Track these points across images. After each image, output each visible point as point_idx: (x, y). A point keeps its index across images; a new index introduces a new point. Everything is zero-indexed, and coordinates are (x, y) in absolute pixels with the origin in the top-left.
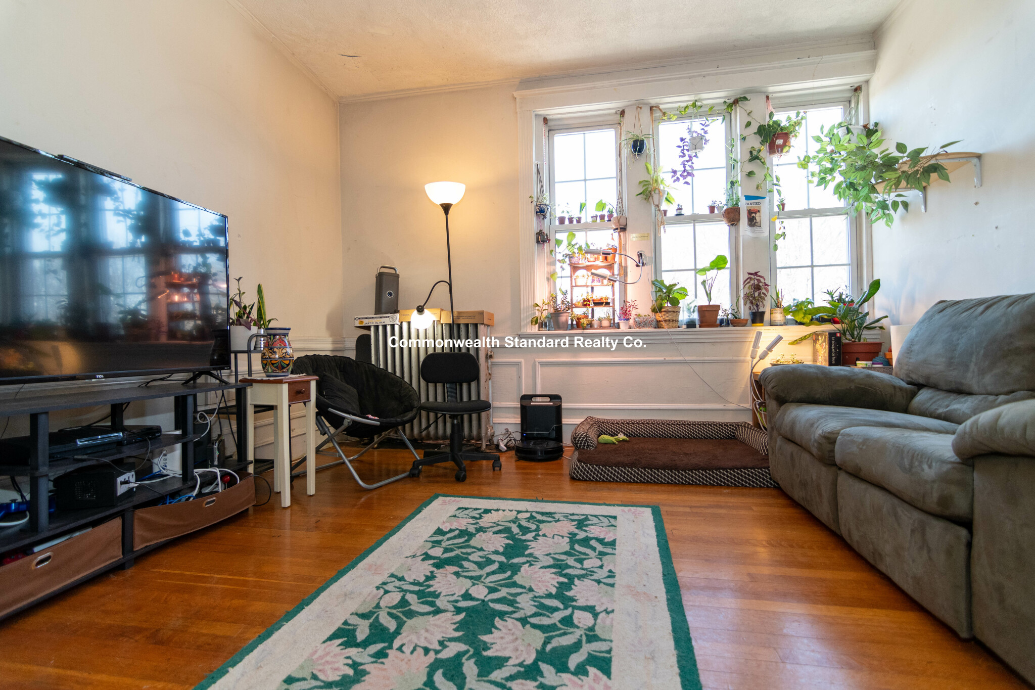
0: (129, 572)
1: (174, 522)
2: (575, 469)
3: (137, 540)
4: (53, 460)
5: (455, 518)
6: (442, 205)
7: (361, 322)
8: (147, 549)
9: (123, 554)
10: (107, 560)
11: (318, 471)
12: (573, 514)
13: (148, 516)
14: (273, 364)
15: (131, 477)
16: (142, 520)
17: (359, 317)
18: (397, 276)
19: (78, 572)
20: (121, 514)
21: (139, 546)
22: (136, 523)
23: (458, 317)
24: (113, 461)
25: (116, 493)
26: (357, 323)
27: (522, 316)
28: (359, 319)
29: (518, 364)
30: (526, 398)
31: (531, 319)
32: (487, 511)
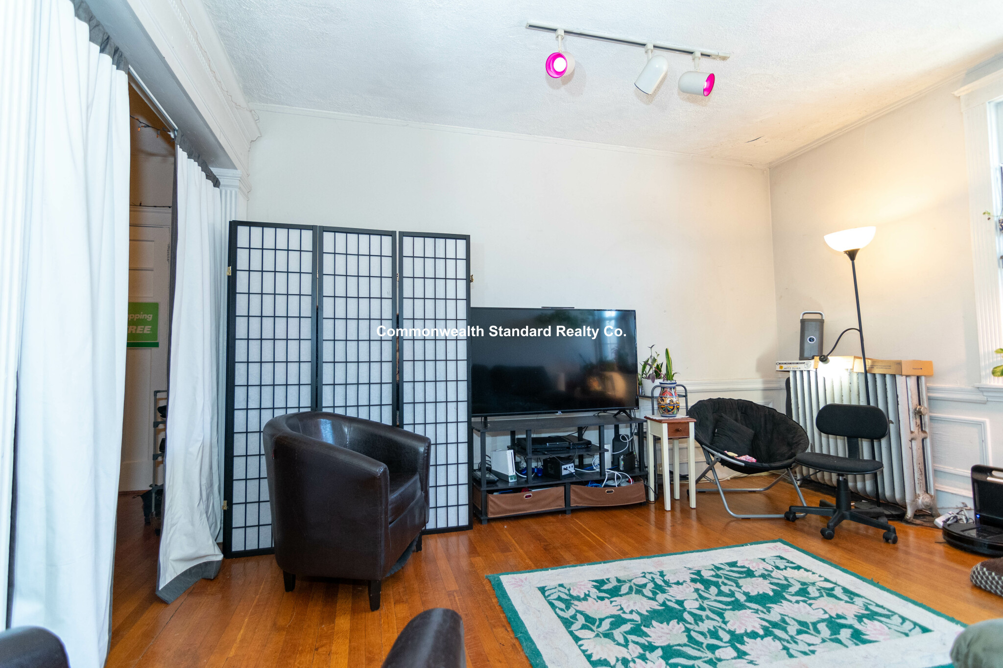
0: (568, 516)
1: (590, 498)
2: (974, 572)
3: (572, 502)
4: (535, 452)
5: (763, 561)
6: (846, 252)
7: (781, 367)
8: (577, 508)
9: (565, 505)
10: (557, 506)
11: (698, 493)
12: (877, 605)
13: (577, 490)
14: (662, 408)
15: (571, 467)
16: (574, 490)
17: (780, 362)
18: (822, 322)
19: (544, 507)
20: (564, 484)
21: (573, 505)
22: (571, 491)
23: (872, 367)
24: (557, 457)
25: (562, 473)
26: (778, 368)
27: (982, 364)
28: (780, 364)
29: (980, 425)
30: (978, 470)
31: (992, 369)
32: (799, 568)
